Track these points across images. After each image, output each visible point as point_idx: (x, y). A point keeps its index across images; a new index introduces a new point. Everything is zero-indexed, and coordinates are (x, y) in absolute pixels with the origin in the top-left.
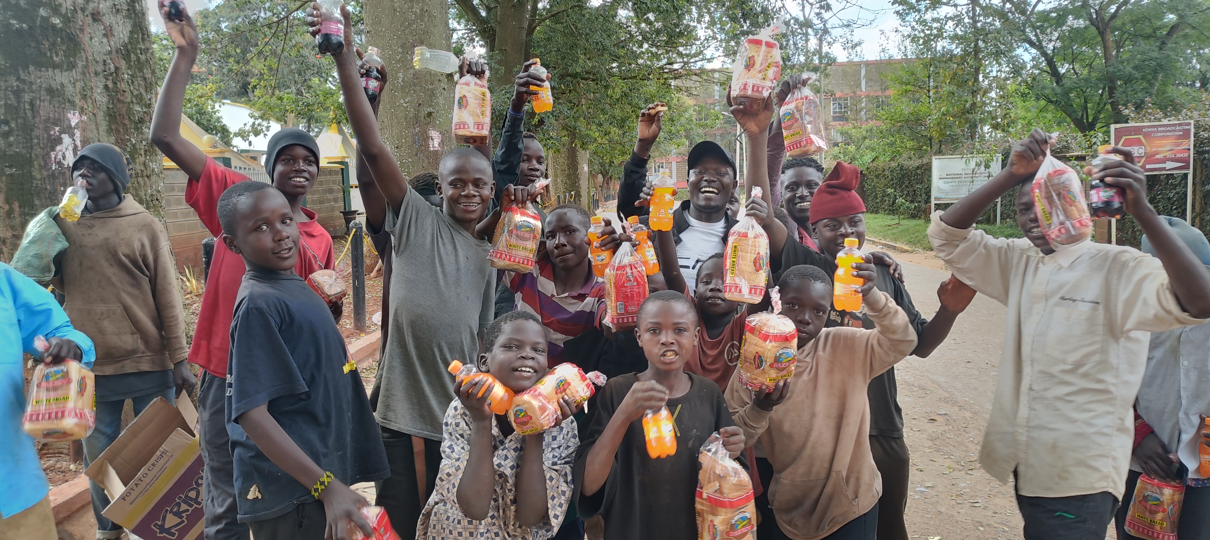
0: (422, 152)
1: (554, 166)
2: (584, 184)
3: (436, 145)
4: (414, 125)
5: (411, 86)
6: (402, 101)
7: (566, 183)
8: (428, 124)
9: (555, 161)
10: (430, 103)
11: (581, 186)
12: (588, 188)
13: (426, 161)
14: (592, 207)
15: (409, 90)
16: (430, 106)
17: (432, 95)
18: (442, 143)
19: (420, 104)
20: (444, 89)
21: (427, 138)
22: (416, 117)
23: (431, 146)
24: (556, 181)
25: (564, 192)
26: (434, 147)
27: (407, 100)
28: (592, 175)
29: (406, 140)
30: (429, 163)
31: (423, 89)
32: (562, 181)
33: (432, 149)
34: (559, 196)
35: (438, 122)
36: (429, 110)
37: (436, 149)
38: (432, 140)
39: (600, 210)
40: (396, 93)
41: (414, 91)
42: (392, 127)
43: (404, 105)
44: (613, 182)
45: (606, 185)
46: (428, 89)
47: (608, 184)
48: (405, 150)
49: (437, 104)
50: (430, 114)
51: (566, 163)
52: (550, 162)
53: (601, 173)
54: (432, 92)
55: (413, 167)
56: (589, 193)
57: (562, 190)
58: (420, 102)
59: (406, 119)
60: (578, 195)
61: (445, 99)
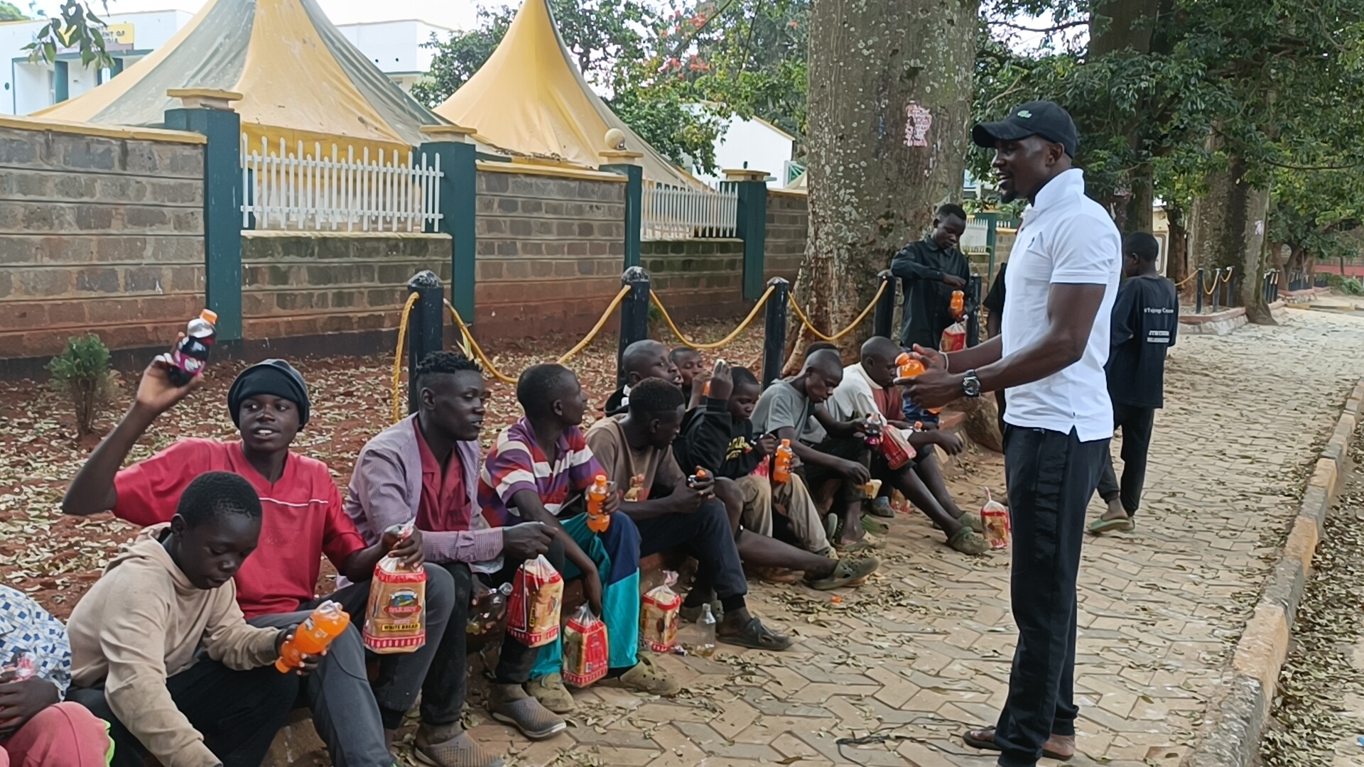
0: (888, 149)
1: (1201, 220)
2: (1253, 256)
3: (920, 136)
4: (878, 93)
5: (881, 14)
6: (861, 45)
7: (1219, 251)
8: (909, 91)
9: (1203, 211)
10: (916, 48)
11: (1247, 258)
12: (1261, 263)
13: (895, 168)
14: (1263, 296)
15: (878, 23)
16: (917, 55)
17: (924, 31)
18: (932, 133)
19: (895, 52)
20: (951, 22)
21: (900, 120)
22: (885, 78)
23: (908, 137)
24: (1202, 245)
25: (1214, 266)
26: (914, 139)
27: (870, 42)
28: (1271, 243)
29: (859, 123)
30: (901, 171)
31: (906, 20)
32: (1212, 247)
33: (909, 144)
34: (1200, 272)
35: (928, 89)
36: (912, 63)
37: (917, 143)
38: (913, 124)
39: (1279, 301)
40: (852, 29)
41: (887, 23)
42: (837, 96)
43: (866, 52)
44: (1309, 259)
45: (1295, 263)
46: (916, 21)
47: (1299, 262)
48: (856, 144)
49: (932, 51)
50: (913, 72)
51: (1223, 217)
52: (1195, 213)
53: (1289, 243)
54: (925, 26)
55: (868, 178)
56: (1260, 272)
57: (1211, 261)
58: (897, 46)
59: (864, 81)
60: (1239, 273)
61: (950, 43)
